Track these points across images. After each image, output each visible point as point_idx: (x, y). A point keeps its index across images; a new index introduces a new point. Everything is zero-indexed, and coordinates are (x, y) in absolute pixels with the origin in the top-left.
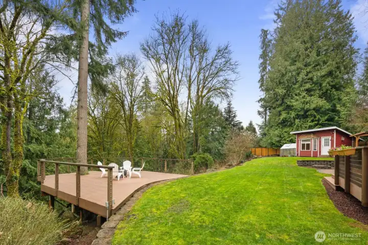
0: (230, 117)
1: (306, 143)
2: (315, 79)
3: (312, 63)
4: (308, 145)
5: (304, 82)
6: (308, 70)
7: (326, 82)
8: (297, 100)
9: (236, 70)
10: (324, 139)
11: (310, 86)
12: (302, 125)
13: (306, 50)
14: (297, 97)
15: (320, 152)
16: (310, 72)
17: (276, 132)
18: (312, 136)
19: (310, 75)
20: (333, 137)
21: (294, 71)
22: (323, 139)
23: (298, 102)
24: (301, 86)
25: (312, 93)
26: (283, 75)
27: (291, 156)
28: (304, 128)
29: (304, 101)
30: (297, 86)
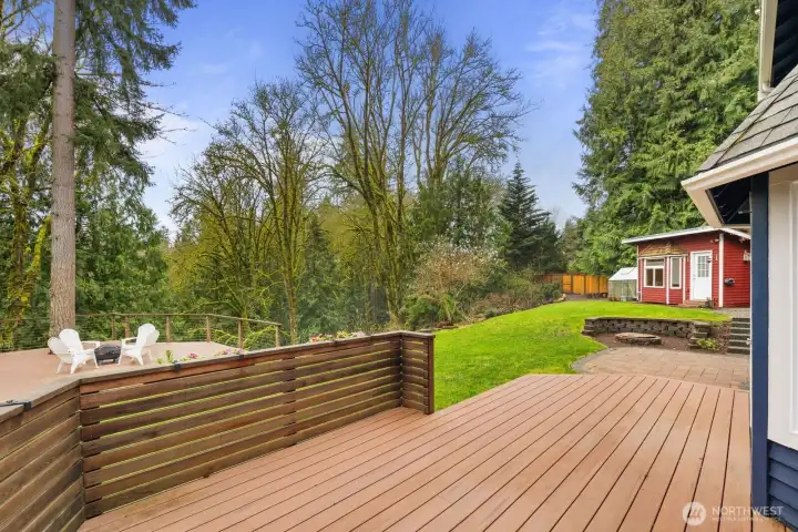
0: (520, 200)
1: (655, 267)
2: (703, 96)
3: (693, 55)
4: (659, 272)
5: (674, 106)
6: (684, 74)
7: (733, 102)
8: (657, 155)
9: (513, 91)
10: (697, 256)
11: (690, 116)
12: (673, 219)
13: (679, 22)
14: (657, 148)
15: (688, 291)
16: (689, 79)
17: (606, 238)
18: (667, 249)
19: (691, 87)
20: (716, 252)
21: (650, 79)
22: (695, 257)
23: (658, 161)
24: (667, 117)
25: (700, 132)
26: (621, 93)
27: (628, 300)
28: (676, 224)
29: (674, 157)
30: (655, 119)
